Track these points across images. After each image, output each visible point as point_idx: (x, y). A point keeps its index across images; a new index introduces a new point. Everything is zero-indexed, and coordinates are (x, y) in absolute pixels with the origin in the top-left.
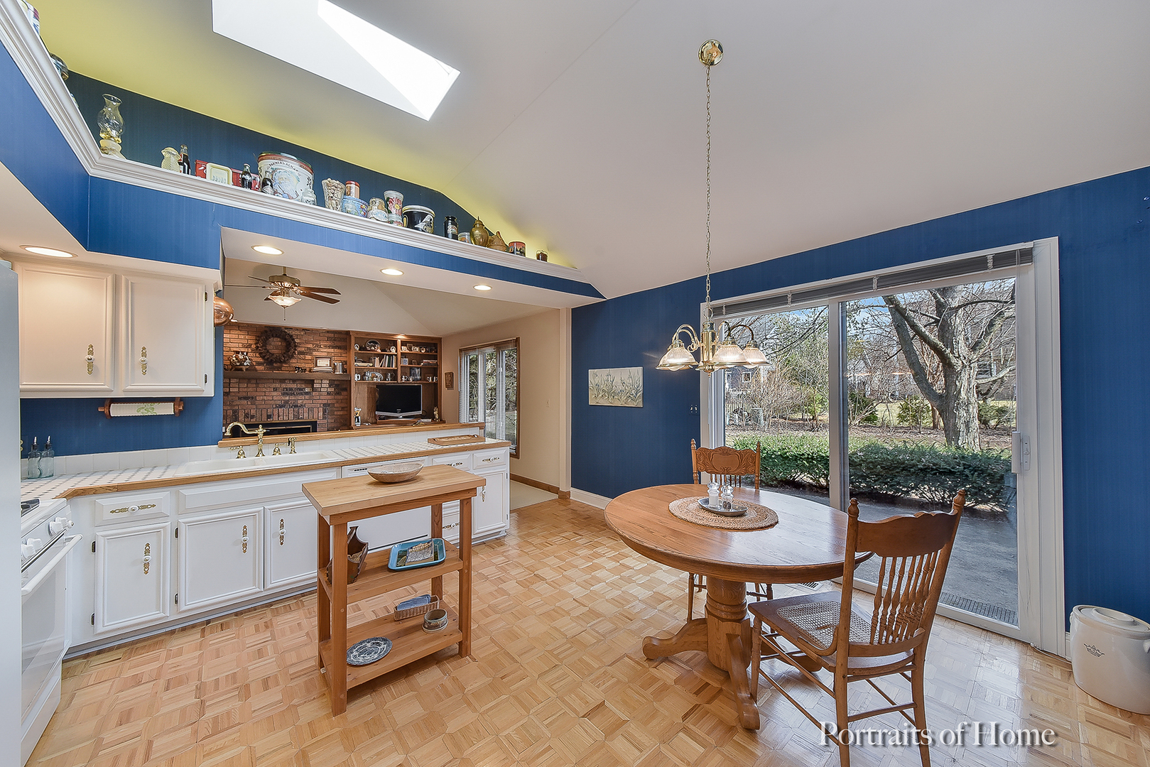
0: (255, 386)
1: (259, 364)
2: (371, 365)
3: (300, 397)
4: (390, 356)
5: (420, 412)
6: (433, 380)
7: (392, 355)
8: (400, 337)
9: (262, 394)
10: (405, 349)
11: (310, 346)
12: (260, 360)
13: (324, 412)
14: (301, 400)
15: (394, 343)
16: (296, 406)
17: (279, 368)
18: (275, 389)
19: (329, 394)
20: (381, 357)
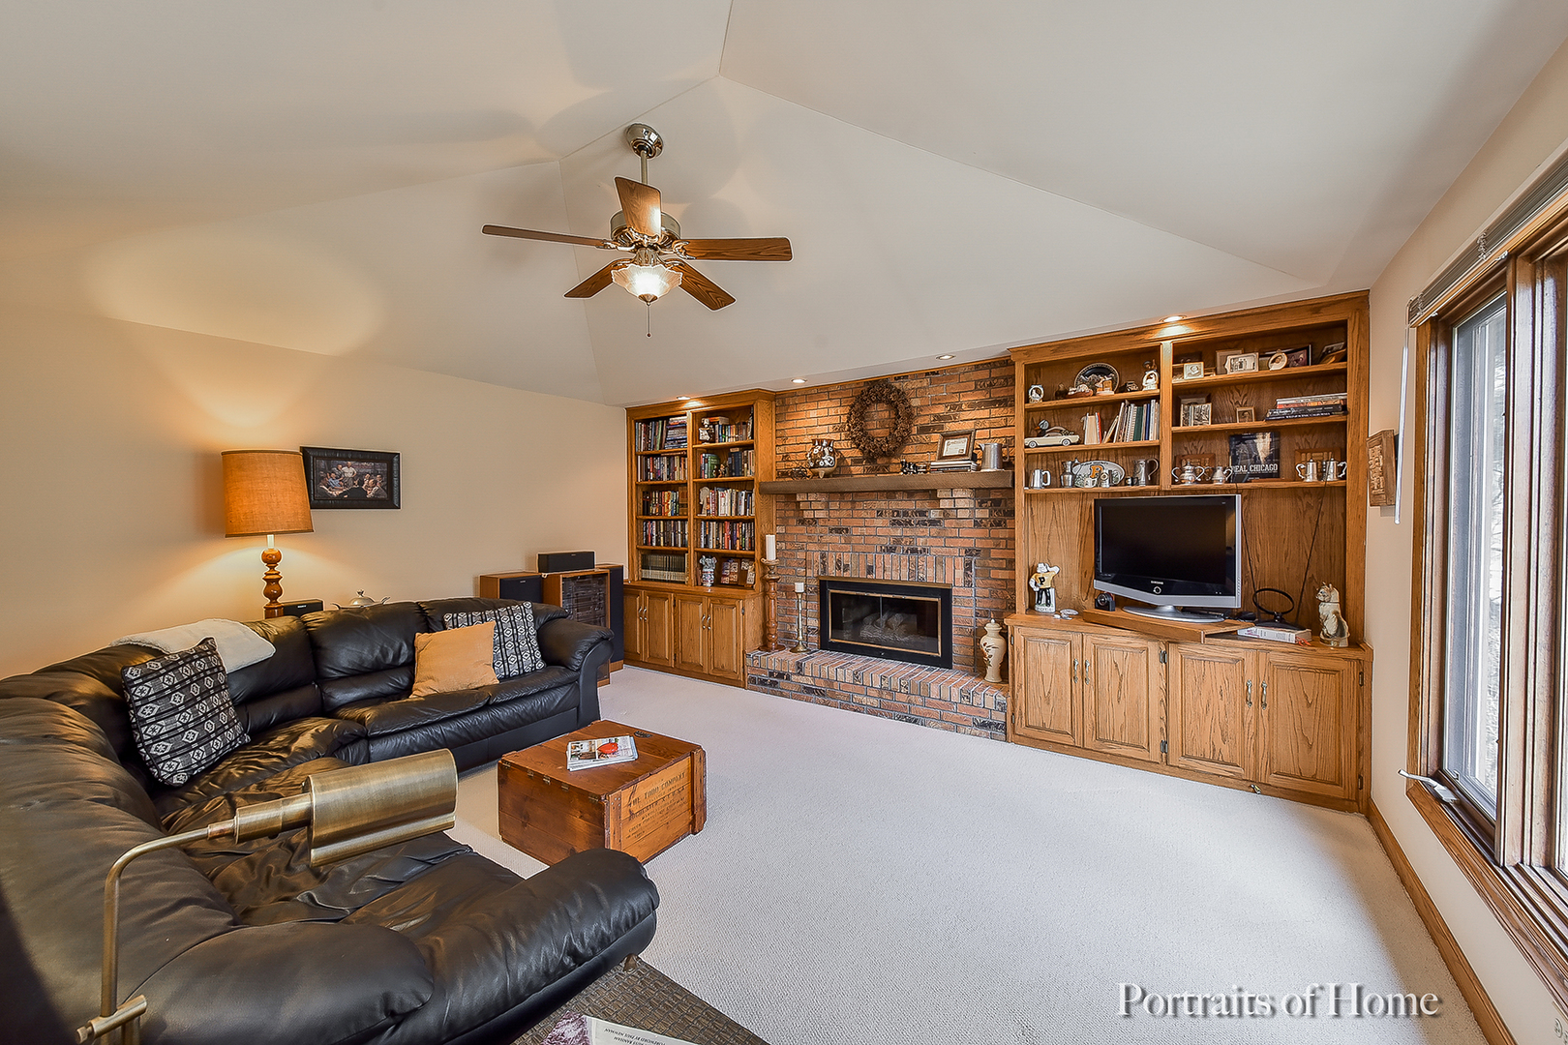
0: (849, 506)
1: (856, 461)
2: (1075, 438)
3: (920, 530)
4: (1142, 402)
5: (1234, 602)
6: (1321, 474)
7: (1147, 400)
8: (1174, 330)
9: (861, 522)
10: (1194, 372)
11: (940, 410)
12: (857, 454)
13: (968, 567)
14: (922, 537)
15: (1149, 356)
16: (914, 551)
17: (885, 469)
18: (880, 513)
19: (978, 524)
20: (1108, 411)
